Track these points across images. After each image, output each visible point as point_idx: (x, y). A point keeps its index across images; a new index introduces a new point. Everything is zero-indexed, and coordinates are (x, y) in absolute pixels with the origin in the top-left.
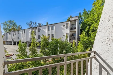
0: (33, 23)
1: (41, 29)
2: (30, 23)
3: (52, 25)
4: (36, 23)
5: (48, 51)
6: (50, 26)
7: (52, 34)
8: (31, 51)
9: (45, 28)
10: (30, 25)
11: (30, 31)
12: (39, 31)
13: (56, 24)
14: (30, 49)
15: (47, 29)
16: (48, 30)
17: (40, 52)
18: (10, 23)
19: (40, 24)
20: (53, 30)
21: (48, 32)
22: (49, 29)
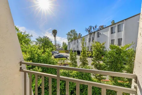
0: (92, 28)
1: (100, 34)
2: (89, 28)
3: (119, 24)
4: (96, 27)
5: (104, 65)
6: (115, 26)
7: (118, 39)
8: (81, 61)
9: (107, 31)
10: (89, 31)
11: (88, 38)
12: (98, 36)
13: (125, 20)
14: (81, 59)
15: (109, 32)
16: (112, 33)
17: (92, 65)
18: (72, 33)
19: (102, 27)
20: (120, 31)
21: (111, 37)
22: (114, 31)
